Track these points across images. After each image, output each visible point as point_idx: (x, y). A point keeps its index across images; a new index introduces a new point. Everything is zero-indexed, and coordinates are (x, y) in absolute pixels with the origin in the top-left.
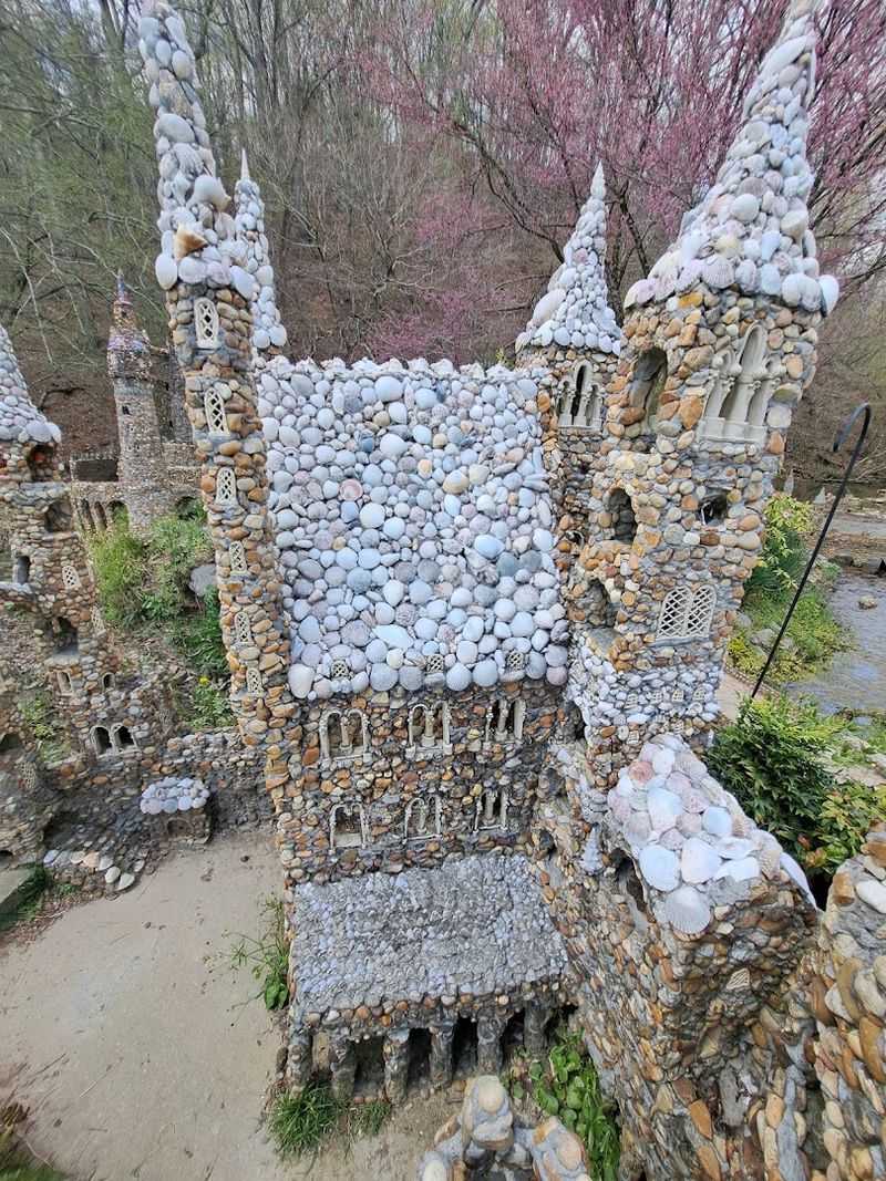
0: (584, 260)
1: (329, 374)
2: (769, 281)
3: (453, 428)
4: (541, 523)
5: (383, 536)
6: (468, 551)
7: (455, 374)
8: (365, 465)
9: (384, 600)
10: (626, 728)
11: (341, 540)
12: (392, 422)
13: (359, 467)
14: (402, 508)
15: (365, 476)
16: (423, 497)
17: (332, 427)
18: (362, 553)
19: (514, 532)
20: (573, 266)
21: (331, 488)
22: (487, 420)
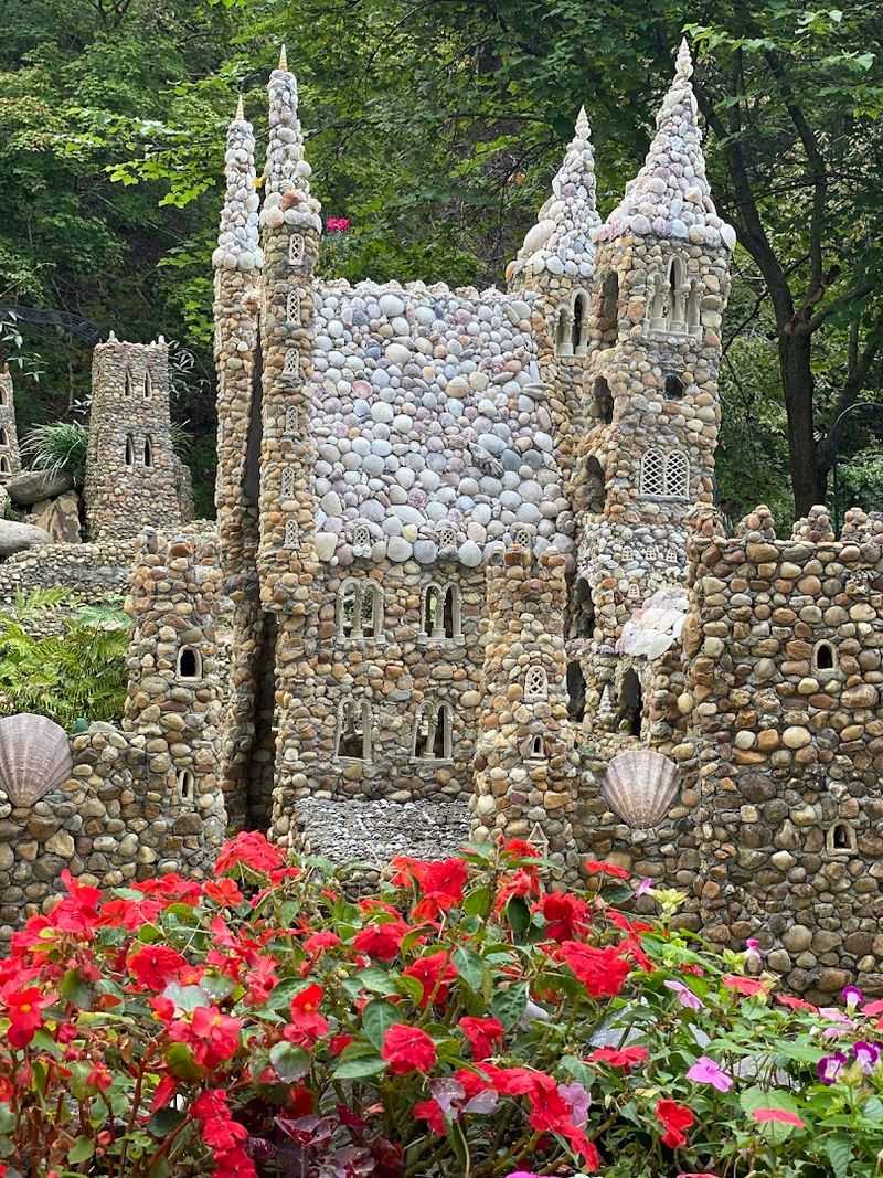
0: (573, 194)
1: (337, 291)
2: (679, 228)
3: (452, 340)
4: (541, 427)
5: (393, 429)
6: (472, 445)
7: (451, 295)
8: (373, 369)
9: (398, 483)
10: (626, 582)
11: (355, 430)
12: (396, 334)
13: (368, 370)
14: (408, 406)
15: (373, 378)
16: (427, 397)
17: (342, 336)
18: (375, 442)
19: (515, 434)
20: (562, 199)
21: (344, 386)
22: (484, 335)
